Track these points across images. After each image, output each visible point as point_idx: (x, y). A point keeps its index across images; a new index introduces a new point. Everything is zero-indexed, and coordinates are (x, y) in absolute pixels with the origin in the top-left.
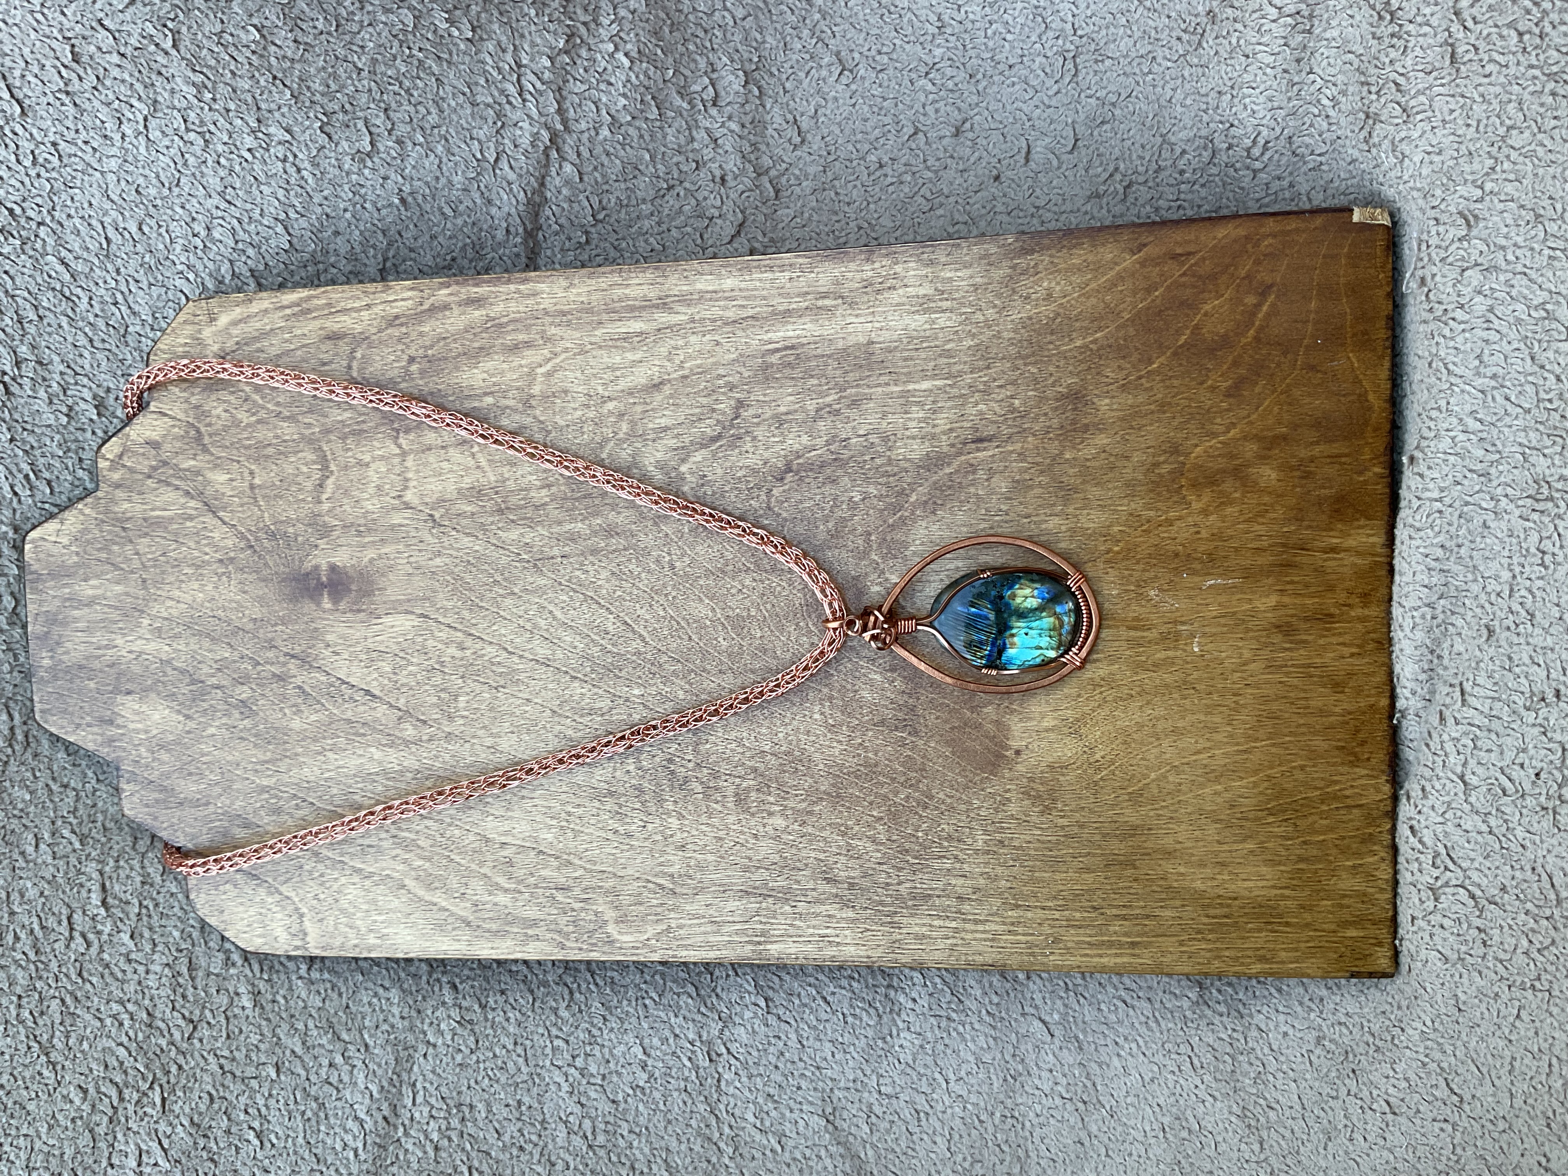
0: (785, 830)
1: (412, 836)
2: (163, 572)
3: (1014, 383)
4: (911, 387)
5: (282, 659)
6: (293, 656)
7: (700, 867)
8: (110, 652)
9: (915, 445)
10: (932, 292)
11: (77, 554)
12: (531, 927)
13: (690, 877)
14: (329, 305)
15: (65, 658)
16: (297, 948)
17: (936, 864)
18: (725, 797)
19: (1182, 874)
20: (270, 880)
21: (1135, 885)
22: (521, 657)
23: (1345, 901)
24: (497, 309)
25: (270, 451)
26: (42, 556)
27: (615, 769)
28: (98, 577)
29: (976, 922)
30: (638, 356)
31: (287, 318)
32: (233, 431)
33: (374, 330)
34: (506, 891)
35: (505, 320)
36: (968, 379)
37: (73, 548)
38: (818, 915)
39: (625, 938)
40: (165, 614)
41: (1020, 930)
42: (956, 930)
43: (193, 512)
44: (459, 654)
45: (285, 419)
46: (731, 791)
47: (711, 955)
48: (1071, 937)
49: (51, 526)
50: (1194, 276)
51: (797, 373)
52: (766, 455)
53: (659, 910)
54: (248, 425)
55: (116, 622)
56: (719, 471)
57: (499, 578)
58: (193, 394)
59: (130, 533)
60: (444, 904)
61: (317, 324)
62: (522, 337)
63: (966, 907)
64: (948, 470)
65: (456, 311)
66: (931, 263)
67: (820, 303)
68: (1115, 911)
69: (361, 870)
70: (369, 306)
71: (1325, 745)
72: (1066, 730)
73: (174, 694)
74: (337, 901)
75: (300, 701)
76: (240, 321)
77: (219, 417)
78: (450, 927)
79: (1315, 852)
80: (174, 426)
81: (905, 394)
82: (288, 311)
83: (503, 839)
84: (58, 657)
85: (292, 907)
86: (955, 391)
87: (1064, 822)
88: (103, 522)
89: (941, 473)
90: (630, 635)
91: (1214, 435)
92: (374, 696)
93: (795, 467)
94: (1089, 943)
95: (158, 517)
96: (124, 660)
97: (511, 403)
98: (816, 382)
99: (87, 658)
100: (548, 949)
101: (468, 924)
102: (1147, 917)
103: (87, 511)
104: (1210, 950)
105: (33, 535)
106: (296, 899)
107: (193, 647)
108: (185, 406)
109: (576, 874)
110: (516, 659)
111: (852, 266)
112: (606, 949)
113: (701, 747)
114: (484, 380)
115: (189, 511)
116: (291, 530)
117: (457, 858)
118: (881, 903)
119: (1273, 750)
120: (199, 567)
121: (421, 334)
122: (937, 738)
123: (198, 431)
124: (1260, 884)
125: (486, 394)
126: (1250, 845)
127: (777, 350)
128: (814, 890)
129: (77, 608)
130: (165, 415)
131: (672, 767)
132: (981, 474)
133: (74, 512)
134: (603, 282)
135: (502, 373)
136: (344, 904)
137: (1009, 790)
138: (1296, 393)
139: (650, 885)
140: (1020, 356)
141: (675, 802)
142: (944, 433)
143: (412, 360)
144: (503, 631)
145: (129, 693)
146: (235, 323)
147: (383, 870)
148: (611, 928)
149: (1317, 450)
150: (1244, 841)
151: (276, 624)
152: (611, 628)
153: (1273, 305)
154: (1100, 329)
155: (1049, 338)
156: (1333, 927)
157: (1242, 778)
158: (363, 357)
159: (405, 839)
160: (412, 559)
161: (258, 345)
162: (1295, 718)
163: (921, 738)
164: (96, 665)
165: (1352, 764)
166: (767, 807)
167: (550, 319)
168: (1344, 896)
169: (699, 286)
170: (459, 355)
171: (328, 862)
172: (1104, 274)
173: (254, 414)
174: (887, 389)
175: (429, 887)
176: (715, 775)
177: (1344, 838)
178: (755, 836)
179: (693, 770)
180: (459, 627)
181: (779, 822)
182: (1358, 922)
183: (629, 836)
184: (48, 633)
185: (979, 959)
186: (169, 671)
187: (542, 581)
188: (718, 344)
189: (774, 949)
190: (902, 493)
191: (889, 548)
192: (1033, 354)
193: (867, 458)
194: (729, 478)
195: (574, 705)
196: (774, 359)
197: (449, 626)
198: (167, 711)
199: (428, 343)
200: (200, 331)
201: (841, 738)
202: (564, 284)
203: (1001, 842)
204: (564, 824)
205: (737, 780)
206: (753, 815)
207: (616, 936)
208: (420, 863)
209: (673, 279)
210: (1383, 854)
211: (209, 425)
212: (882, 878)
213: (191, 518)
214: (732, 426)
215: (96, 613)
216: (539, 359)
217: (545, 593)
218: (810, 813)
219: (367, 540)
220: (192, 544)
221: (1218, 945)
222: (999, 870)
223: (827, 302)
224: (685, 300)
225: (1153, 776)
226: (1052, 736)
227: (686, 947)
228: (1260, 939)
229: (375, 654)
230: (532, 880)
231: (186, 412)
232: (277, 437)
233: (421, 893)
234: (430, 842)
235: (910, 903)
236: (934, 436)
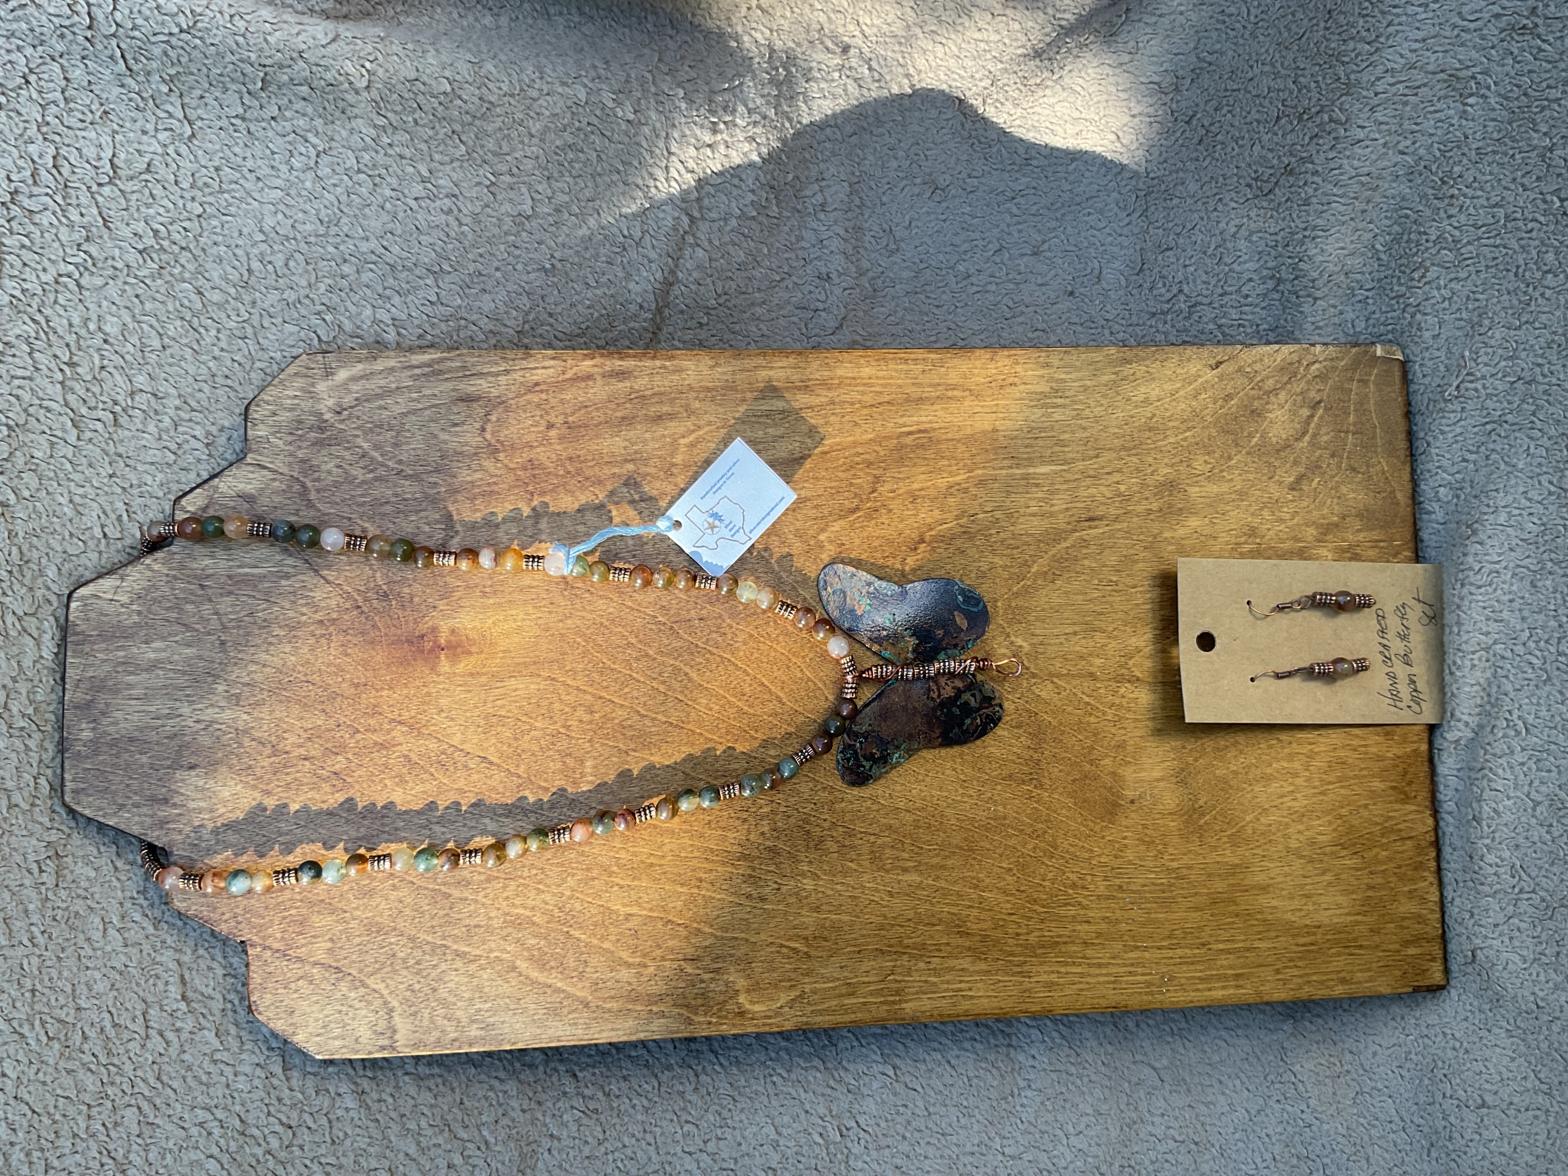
0: (920, 886)
1: (528, 913)
2: (248, 634)
3: (1119, 471)
4: (1031, 470)
5: (386, 726)
6: (400, 723)
7: (836, 927)
8: (171, 722)
9: (1036, 521)
10: (1048, 389)
11: (139, 613)
12: (656, 1003)
13: (826, 939)
14: (464, 368)
15: (111, 729)
16: (383, 1048)
17: (1062, 911)
18: (859, 855)
19: (1275, 908)
20: (354, 972)
21: (1236, 920)
22: (653, 719)
23: (1406, 923)
24: (641, 383)
25: (388, 509)
26: (93, 615)
27: (749, 832)
28: (163, 639)
29: (1100, 966)
30: (781, 431)
31: (416, 378)
32: (346, 487)
33: (511, 395)
34: (629, 965)
35: (649, 393)
36: (1080, 465)
37: (134, 607)
38: (952, 969)
39: (757, 1008)
40: (246, 679)
41: (1140, 970)
42: (1082, 975)
43: (291, 570)
44: (587, 717)
45: (407, 477)
46: (865, 849)
47: (847, 1018)
48: (1184, 973)
49: (108, 583)
50: (1260, 389)
51: (929, 454)
52: (901, 526)
53: (793, 975)
54: (363, 482)
55: (182, 689)
56: (857, 541)
57: (634, 641)
58: (300, 447)
59: (210, 592)
60: (559, 985)
61: (450, 385)
62: (666, 409)
63: (1089, 952)
64: (1065, 545)
65: (600, 381)
66: (1047, 365)
67: (950, 393)
68: (1221, 946)
69: (465, 953)
70: (507, 372)
71: (1382, 786)
72: (1174, 780)
73: (250, 767)
74: (434, 990)
75: (404, 770)
76: (362, 377)
77: (329, 472)
78: (565, 1011)
79: (1380, 881)
80: (274, 480)
81: (1025, 477)
82: (417, 371)
83: (629, 910)
84: (101, 729)
85: (381, 1001)
86: (1069, 476)
87: (1175, 865)
88: (175, 578)
89: (1059, 547)
90: (767, 697)
91: (1281, 520)
92: (491, 763)
93: (927, 539)
94: (1199, 978)
95: (246, 575)
96: (188, 731)
97: (651, 470)
98: (946, 463)
99: (141, 730)
100: (674, 1026)
101: (587, 1005)
102: (1248, 949)
103: (156, 567)
104: (1301, 976)
105: (82, 591)
106: (385, 992)
107: (277, 714)
108: (291, 459)
109: (707, 943)
110: (647, 722)
111: (978, 363)
112: (737, 1021)
113: (836, 806)
114: (625, 448)
115: (286, 569)
116: (406, 590)
117: (577, 934)
118: (1012, 954)
119: (1343, 791)
120: (294, 628)
121: (562, 401)
122: (1061, 790)
123: (303, 486)
124: (1338, 912)
125: (627, 461)
126: (1328, 877)
127: (910, 433)
128: (948, 944)
129: (131, 673)
130: (265, 468)
131: (808, 827)
132: (1093, 549)
133: (140, 567)
134: (748, 363)
135: (645, 442)
136: (443, 993)
137: (1125, 838)
138: (1344, 489)
139: (784, 950)
140: (1124, 448)
141: (810, 862)
142: (1061, 512)
143: (550, 426)
144: (635, 694)
145: (192, 767)
146: (354, 379)
147: (491, 951)
148: (742, 999)
149: (1361, 536)
150: (1324, 873)
151: (382, 689)
152: (747, 690)
153: (1321, 418)
154: (1188, 429)
155: (1147, 434)
156: (1397, 947)
157: (1319, 818)
158: (498, 420)
159: (518, 916)
160: (541, 622)
161: (382, 402)
162: (1357, 762)
163: (1046, 790)
164: (153, 736)
165: (1404, 802)
166: (901, 863)
167: (694, 395)
168: (1404, 919)
169: (840, 372)
170: (600, 423)
171: (427, 948)
172: (1190, 384)
173: (372, 471)
174: (1010, 471)
175: (543, 966)
176: (850, 833)
177: (1400, 867)
178: (890, 894)
179: (829, 829)
180: (590, 690)
181: (914, 877)
182: (1416, 940)
183: (762, 899)
184: (92, 701)
185: (1104, 1003)
186: (246, 742)
187: (676, 644)
188: (856, 424)
189: (909, 1007)
190: (1025, 564)
191: (1013, 613)
192: (1135, 447)
193: (993, 531)
194: (865, 547)
195: (708, 767)
196: (909, 440)
197: (578, 689)
198: (239, 787)
199: (568, 411)
200: (313, 385)
201: (971, 792)
202: (710, 363)
203: (1120, 887)
204: (695, 891)
205: (872, 839)
206: (887, 871)
207: (748, 1006)
208: (533, 941)
209: (815, 364)
210: (1431, 879)
211: (318, 480)
212: (1012, 929)
213: (287, 576)
214: (869, 500)
215: (159, 677)
216: (682, 430)
217: (680, 655)
218: (944, 867)
219: (491, 601)
220: (287, 605)
221: (1307, 971)
222: (1118, 913)
223: (956, 393)
224: (825, 384)
225: (1248, 818)
226: (1162, 784)
227: (820, 1012)
228: (1339, 963)
229: (494, 720)
230: (658, 952)
231: (290, 464)
232: (396, 495)
233: (535, 974)
234: (546, 918)
235: (1039, 951)
236: (1052, 515)
